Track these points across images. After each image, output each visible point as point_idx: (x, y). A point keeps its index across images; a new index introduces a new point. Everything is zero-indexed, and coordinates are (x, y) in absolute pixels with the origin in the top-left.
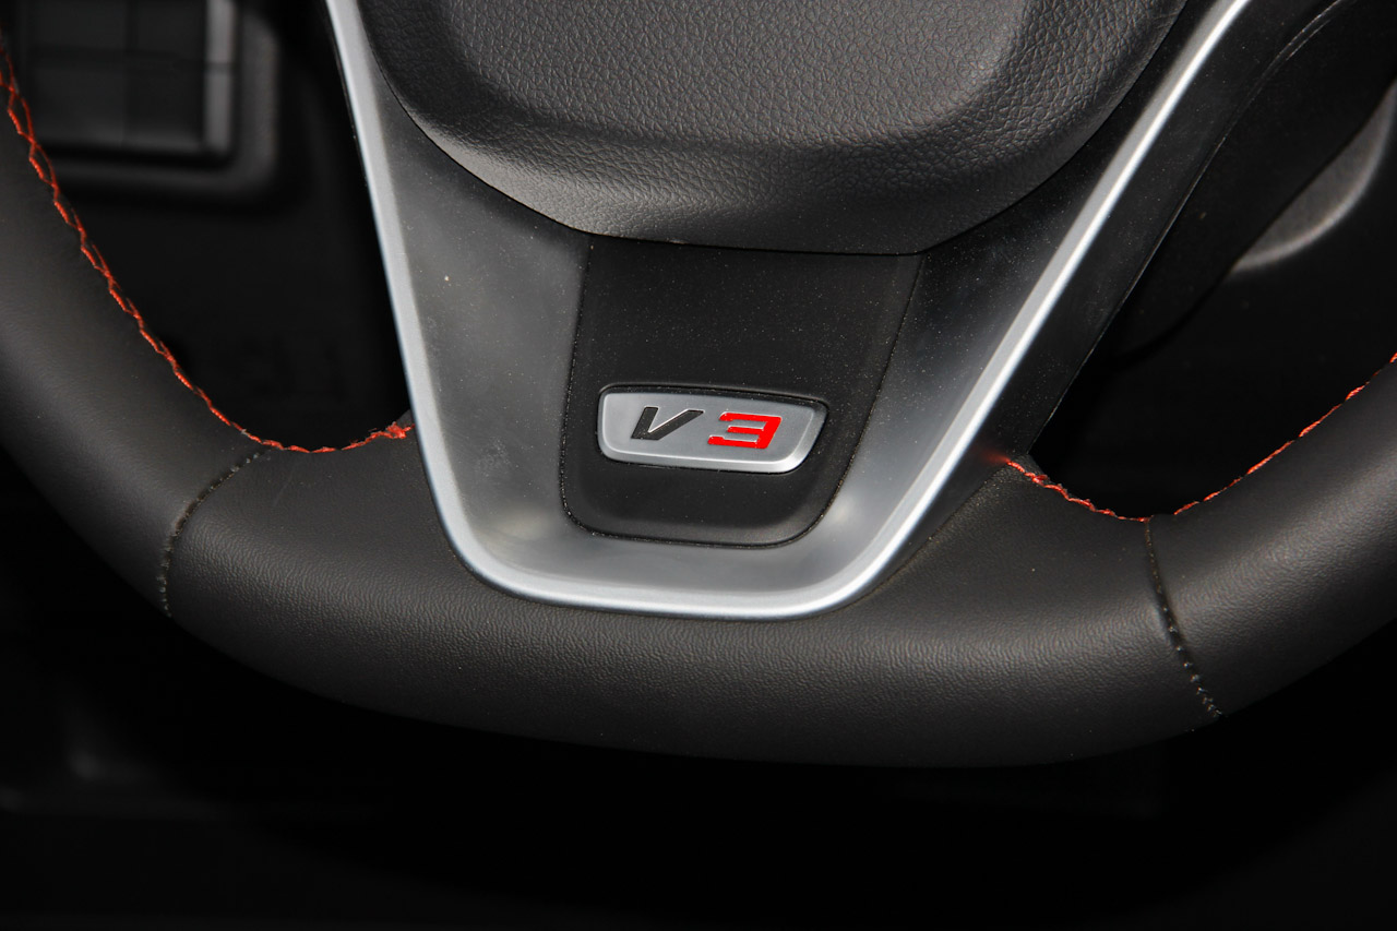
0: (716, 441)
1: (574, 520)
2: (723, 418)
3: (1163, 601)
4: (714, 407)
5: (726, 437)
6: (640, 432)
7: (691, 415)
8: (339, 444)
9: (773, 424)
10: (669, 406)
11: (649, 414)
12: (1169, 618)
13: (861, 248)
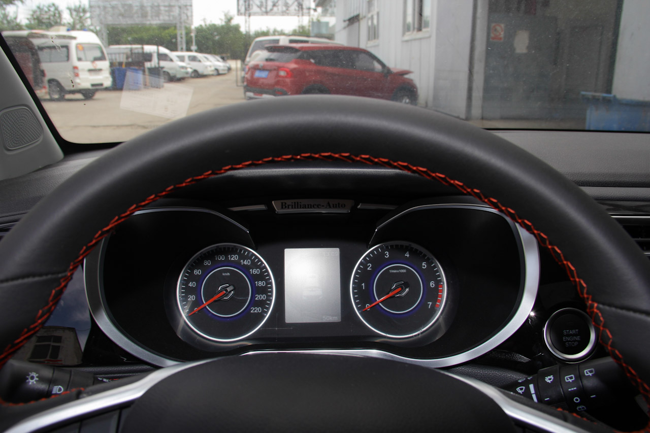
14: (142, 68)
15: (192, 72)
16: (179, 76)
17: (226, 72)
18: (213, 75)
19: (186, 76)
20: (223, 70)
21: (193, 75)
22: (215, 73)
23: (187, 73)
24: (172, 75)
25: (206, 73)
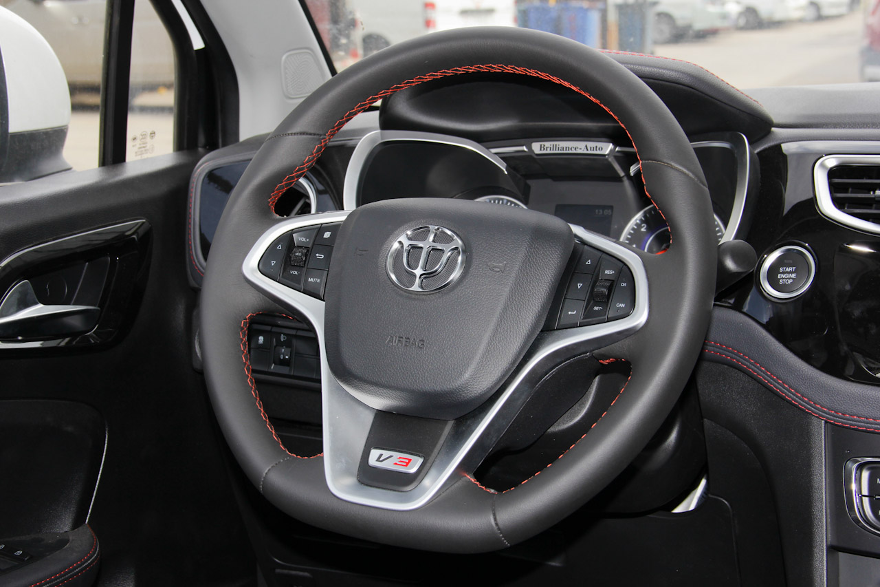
0: (396, 464)
1: (359, 481)
2: (400, 458)
3: (494, 515)
4: (396, 455)
5: (398, 463)
6: (378, 460)
7: (391, 456)
8: (309, 456)
9: (410, 460)
10: (386, 453)
11: (381, 455)
12: (495, 519)
13: (437, 418)
14: (600, 5)
15: (741, 14)
16: (699, 25)
17: (843, 10)
18: (801, 21)
19: (718, 24)
20: (833, 5)
21: (742, 22)
22: (811, 13)
23: (724, 16)
24: (680, 22)
25: (779, 15)
